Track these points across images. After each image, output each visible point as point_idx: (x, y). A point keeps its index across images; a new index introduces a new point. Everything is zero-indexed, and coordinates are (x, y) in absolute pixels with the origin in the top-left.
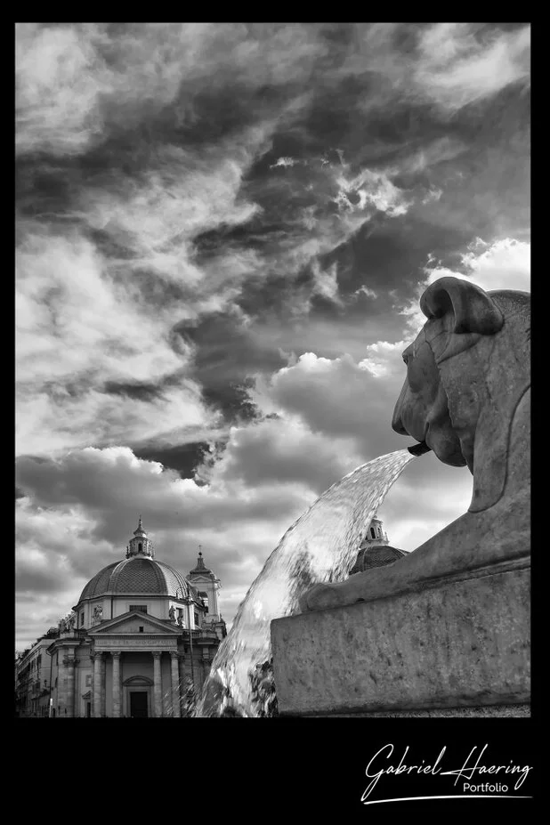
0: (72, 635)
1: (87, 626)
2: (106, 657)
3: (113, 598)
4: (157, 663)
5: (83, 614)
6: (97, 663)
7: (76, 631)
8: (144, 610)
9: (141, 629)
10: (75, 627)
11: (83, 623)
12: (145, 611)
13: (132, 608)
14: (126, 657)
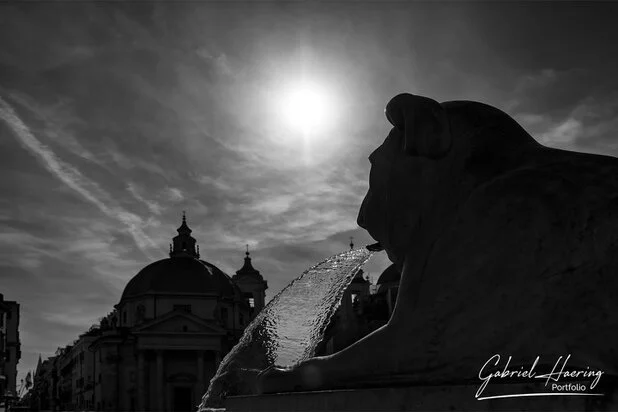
0: (114, 332)
1: (129, 324)
2: (150, 355)
3: (156, 297)
4: (200, 360)
5: (125, 313)
6: (141, 360)
7: (118, 329)
8: (187, 309)
9: (185, 329)
10: (118, 325)
11: (125, 321)
12: (189, 311)
13: (176, 307)
14: (170, 355)
